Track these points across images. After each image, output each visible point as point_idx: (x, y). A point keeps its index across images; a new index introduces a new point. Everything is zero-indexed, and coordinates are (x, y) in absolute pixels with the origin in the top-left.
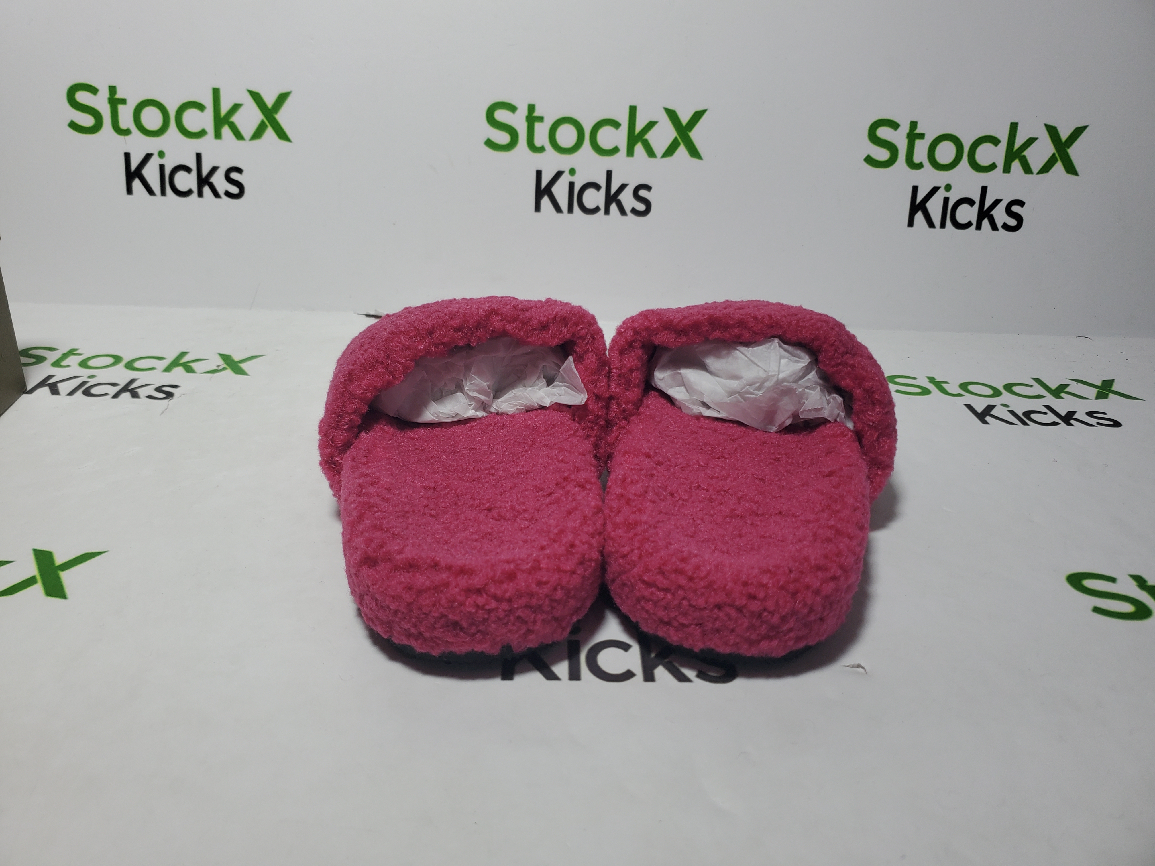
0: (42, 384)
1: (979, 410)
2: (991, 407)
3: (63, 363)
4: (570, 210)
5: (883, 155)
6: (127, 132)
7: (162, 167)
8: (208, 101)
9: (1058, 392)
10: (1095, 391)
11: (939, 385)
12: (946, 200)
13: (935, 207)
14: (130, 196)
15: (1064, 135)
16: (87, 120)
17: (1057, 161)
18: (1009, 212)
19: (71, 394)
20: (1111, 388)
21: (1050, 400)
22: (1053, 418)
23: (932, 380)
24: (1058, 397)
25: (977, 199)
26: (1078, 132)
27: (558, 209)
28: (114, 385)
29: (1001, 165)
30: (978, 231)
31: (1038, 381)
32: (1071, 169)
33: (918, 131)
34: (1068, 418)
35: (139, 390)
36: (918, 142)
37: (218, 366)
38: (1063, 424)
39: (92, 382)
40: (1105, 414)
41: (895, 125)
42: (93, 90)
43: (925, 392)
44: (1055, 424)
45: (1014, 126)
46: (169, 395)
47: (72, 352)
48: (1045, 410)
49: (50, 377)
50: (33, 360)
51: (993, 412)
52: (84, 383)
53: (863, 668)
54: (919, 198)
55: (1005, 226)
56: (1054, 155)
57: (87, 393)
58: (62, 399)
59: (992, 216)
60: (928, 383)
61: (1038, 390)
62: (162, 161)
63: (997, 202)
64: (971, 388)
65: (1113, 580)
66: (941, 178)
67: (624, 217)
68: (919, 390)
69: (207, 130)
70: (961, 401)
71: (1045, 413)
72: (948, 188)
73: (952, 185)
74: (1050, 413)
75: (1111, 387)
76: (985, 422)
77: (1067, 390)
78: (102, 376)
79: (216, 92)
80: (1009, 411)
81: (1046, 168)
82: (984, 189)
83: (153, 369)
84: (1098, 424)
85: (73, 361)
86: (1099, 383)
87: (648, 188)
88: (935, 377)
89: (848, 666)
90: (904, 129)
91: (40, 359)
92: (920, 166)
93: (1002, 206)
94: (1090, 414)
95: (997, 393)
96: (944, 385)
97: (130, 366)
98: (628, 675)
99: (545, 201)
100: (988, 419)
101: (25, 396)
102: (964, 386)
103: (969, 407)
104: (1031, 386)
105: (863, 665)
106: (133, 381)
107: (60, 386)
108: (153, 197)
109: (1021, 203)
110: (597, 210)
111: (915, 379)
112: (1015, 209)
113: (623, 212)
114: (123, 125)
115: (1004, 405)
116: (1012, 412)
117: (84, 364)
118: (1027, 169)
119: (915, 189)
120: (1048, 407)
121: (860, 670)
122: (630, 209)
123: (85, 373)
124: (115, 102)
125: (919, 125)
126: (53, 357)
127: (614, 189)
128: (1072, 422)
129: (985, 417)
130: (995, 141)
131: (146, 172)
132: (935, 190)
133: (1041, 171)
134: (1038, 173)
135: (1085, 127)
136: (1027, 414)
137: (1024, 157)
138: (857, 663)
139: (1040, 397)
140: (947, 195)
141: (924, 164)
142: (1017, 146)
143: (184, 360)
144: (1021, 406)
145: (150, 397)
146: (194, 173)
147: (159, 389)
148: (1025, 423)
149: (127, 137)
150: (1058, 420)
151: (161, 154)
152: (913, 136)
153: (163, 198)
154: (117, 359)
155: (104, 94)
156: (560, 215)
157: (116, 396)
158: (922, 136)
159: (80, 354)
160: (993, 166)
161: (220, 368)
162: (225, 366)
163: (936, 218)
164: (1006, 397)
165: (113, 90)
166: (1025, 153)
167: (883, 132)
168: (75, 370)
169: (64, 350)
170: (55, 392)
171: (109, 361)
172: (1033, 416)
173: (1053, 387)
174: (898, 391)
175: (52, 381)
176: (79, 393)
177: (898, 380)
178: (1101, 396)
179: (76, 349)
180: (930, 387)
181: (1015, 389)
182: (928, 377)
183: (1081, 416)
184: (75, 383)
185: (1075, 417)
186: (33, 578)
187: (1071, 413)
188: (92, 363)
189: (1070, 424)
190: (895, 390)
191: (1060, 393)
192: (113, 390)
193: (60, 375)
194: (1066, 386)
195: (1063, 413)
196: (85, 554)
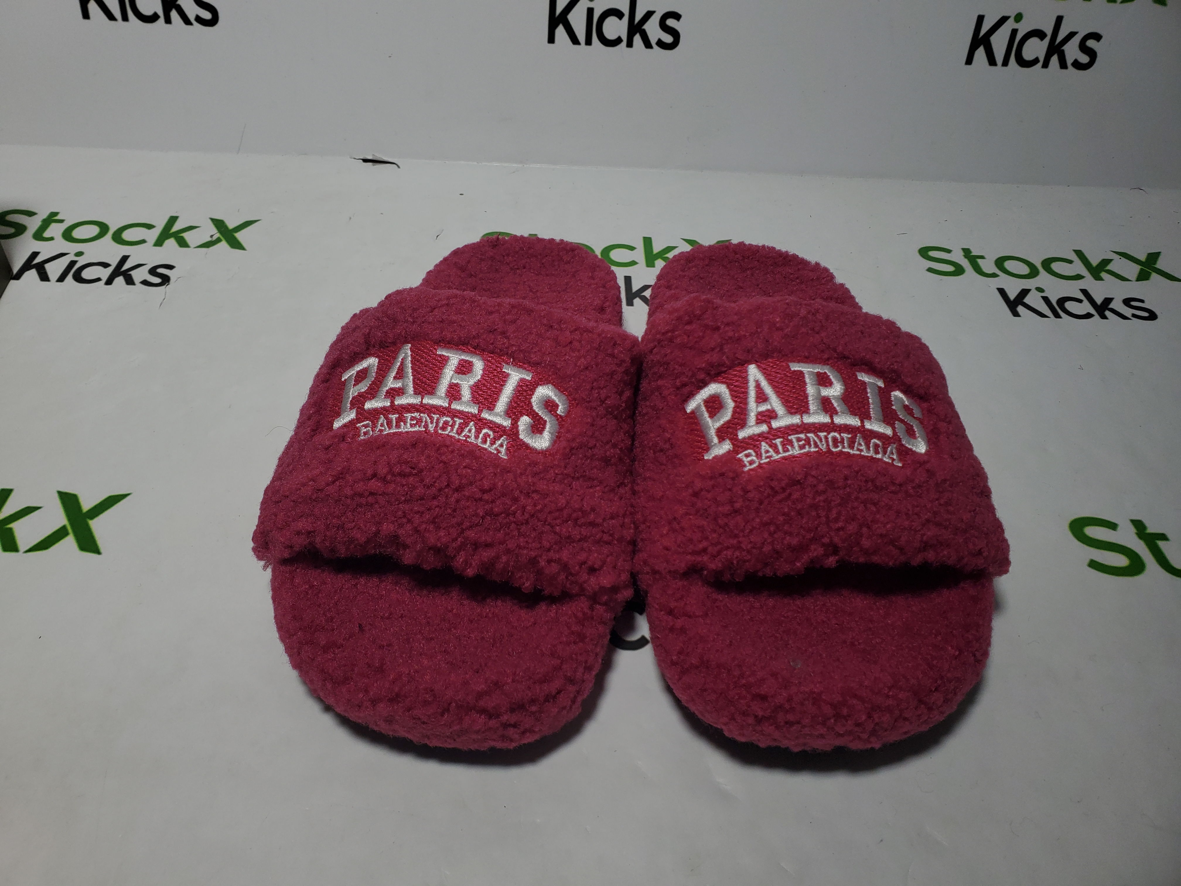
0: (27, 266)
1: (1012, 297)
2: (1024, 292)
3: (46, 235)
4: (589, 42)
9: (1099, 270)
10: (1138, 269)
11: (973, 259)
12: (1014, 33)
13: (1000, 41)
14: (87, 21)
18: (1082, 46)
19: (61, 279)
20: (1155, 264)
21: (1089, 283)
22: (1088, 308)
23: (967, 252)
24: (1098, 278)
25: (1049, 31)
27: (575, 40)
28: (105, 265)
30: (1044, 70)
31: (1079, 254)
34: (1103, 308)
35: (132, 273)
37: (212, 236)
38: (1097, 317)
39: (81, 261)
40: (1143, 301)
43: (959, 271)
44: (1088, 316)
46: (166, 280)
47: (52, 218)
48: (1081, 296)
49: (35, 254)
50: (12, 230)
51: (1026, 300)
52: (73, 263)
54: (983, 31)
55: (1076, 64)
57: (78, 278)
58: (53, 287)
59: (1062, 51)
60: (963, 257)
61: (1079, 268)
63: (1071, 35)
64: (1009, 265)
65: (1114, 526)
66: (1010, 6)
67: (649, 50)
68: (952, 269)
70: (994, 283)
71: (1080, 301)
72: (1018, 18)
73: (1023, 14)
74: (1086, 302)
75: (1155, 263)
76: (1016, 314)
77: (1108, 268)
78: (92, 252)
80: (1042, 297)
82: (1059, 20)
83: (143, 241)
84: (1134, 316)
85: (55, 230)
86: (1143, 258)
87: (677, 16)
88: (972, 250)
91: (20, 229)
93: (1075, 41)
94: (1127, 302)
95: (1034, 273)
96: (979, 261)
97: (118, 238)
99: (560, 31)
100: (1020, 309)
101: (13, 282)
102: (1000, 262)
103: (1002, 292)
104: (1070, 262)
106: (124, 259)
107: (49, 267)
108: (113, 23)
109: (1098, 37)
110: (619, 41)
111: (949, 251)
112: (1090, 43)
113: (648, 44)
115: (1040, 290)
116: (1046, 300)
117: (67, 235)
119: (980, 19)
120: (1085, 292)
122: (656, 40)
123: (72, 248)
126: (33, 224)
127: (638, 17)
128: (1107, 313)
129: (1017, 306)
132: (1003, 20)
134: (1122, 2)
136: (1062, 301)
139: (1079, 277)
140: (1016, 26)
143: (175, 228)
144: (1057, 291)
145: (145, 283)
147: (153, 271)
148: (1057, 316)
150: (1092, 311)
153: (126, 23)
154: (104, 228)
156: (577, 47)
157: (109, 282)
159: (61, 221)
161: (214, 238)
162: (218, 235)
163: (1000, 54)
164: (1044, 279)
168: (60, 245)
169: (43, 214)
170: (44, 277)
171: (95, 230)
172: (1069, 305)
173: (1095, 262)
174: (930, 270)
175: (38, 260)
176: (70, 277)
177: (932, 254)
178: (1143, 276)
179: (56, 214)
180: (965, 263)
181: (1055, 266)
182: (964, 250)
183: (1117, 305)
184: (63, 263)
185: (1111, 306)
186: (64, 527)
187: (1108, 301)
188: (77, 233)
189: (1104, 317)
190: (927, 268)
191: (1100, 272)
192: (105, 273)
193: (46, 250)
194: (1109, 261)
195: (1099, 301)
196: (110, 497)
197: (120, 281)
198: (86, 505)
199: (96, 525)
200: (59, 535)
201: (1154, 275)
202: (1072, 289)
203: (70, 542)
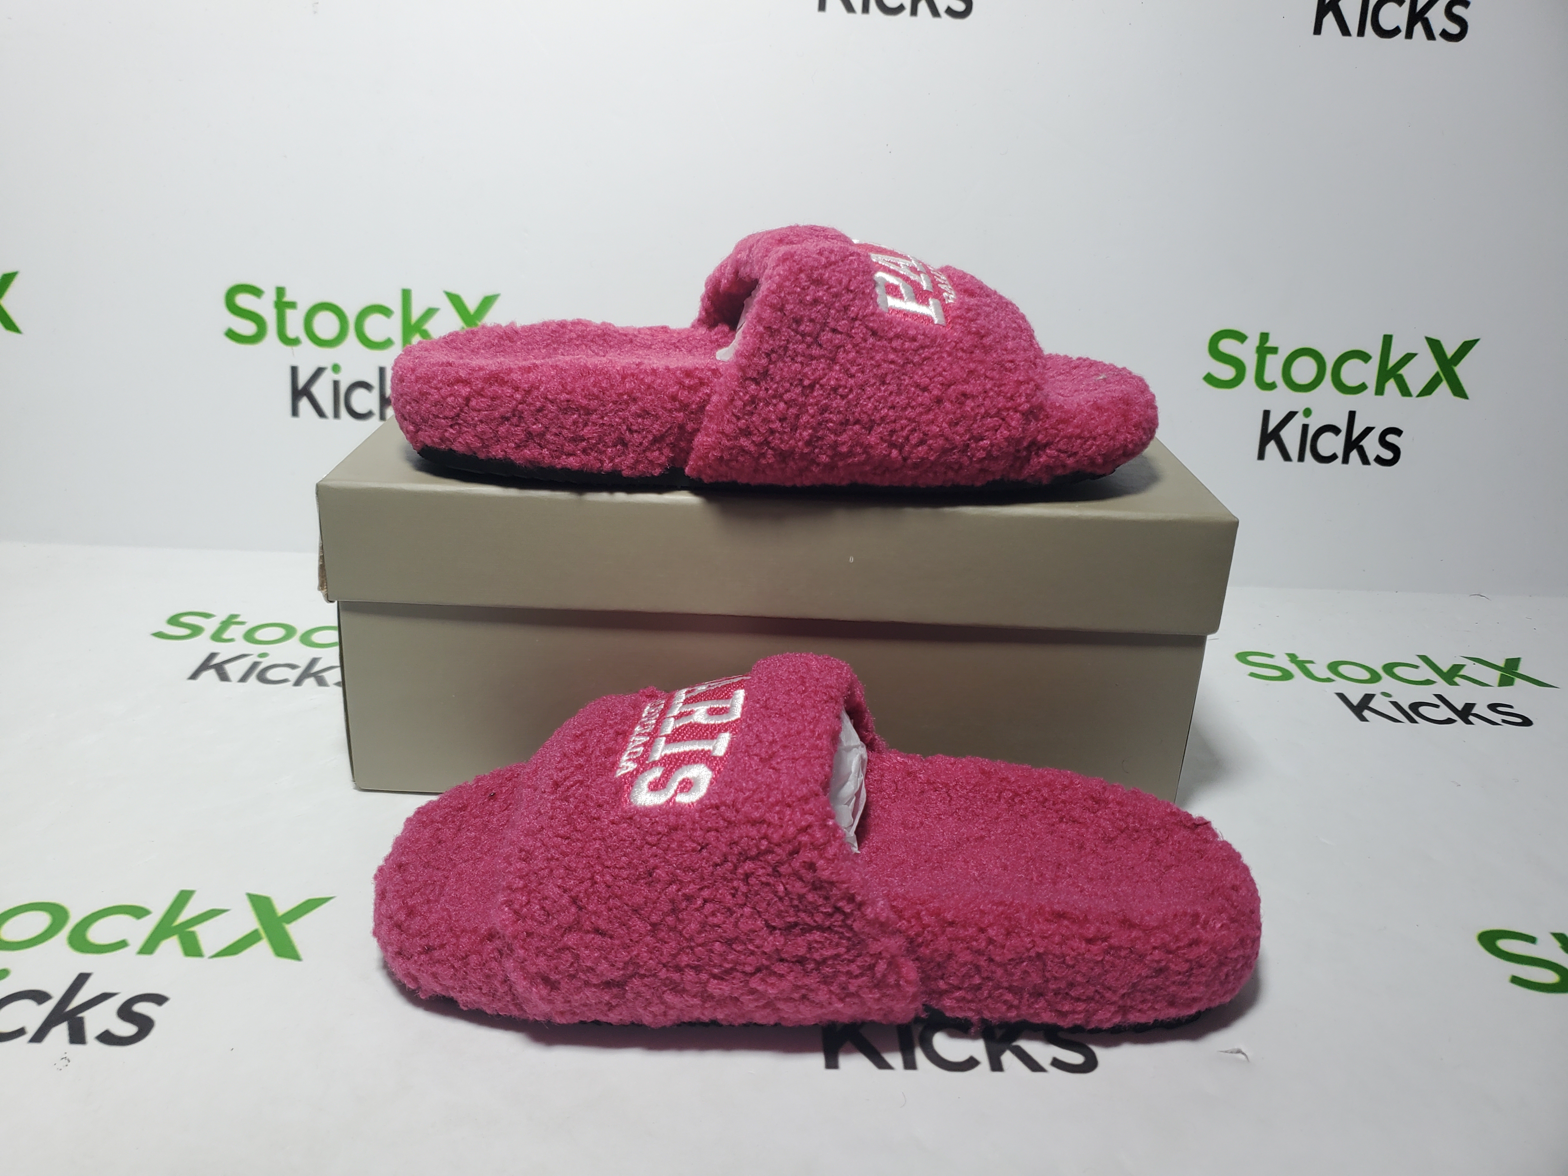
1: (1355, 701)
2: (1368, 697)
3: (225, 636)
5: (1227, 372)
6: (295, 342)
7: (336, 384)
8: (396, 306)
9: (1451, 675)
10: (1498, 674)
11: (1302, 665)
12: (1305, 428)
13: (1291, 436)
14: (295, 419)
15: (1450, 351)
16: (247, 328)
17: (1441, 381)
18: (1383, 441)
19: (244, 679)
20: (1516, 670)
21: (1442, 687)
22: (1447, 713)
23: (1293, 658)
24: (1452, 682)
25: (1343, 426)
26: (1467, 347)
28: (293, 667)
29: (1372, 385)
30: (1345, 465)
31: (1425, 659)
32: (1458, 390)
33: (1269, 344)
34: (1466, 713)
36: (1270, 358)
38: (1460, 722)
39: (265, 663)
40: (1511, 707)
41: (1241, 337)
42: (256, 292)
43: (1287, 675)
44: (1450, 721)
45: (1387, 340)
47: (231, 621)
48: (1437, 701)
49: (213, 656)
51: (1371, 705)
52: (255, 665)
53: (1243, 1054)
54: (1272, 426)
55: (1379, 460)
56: (1437, 374)
57: (262, 678)
58: (233, 687)
59: (1362, 447)
60: (1289, 662)
61: (1426, 673)
62: (336, 377)
63: (1368, 430)
64: (1342, 669)
65: (1532, 940)
66: (1297, 401)
68: (1278, 673)
69: (394, 339)
70: (1330, 689)
71: (1437, 706)
72: (1307, 412)
73: (1312, 409)
74: (1443, 706)
75: (1516, 667)
76: (1363, 719)
77: (1461, 673)
78: (278, 654)
79: (406, 295)
80: (1391, 702)
81: (1428, 390)
82: (1352, 415)
84: (1504, 721)
85: (235, 632)
86: (1502, 664)
88: (1298, 654)
89: (1226, 1052)
90: (1253, 342)
92: (1272, 386)
93: (1374, 436)
94: (1493, 707)
95: (1375, 677)
96: (1308, 665)
97: (306, 639)
98: (971, 1063)
100: (1366, 713)
102: (1334, 667)
103: (1342, 696)
104: (1417, 667)
105: (1244, 1050)
106: (314, 661)
107: (228, 667)
108: (323, 420)
109: (1398, 432)
111: (1271, 656)
112: (1390, 438)
114: (291, 333)
115: (1385, 694)
116: (1395, 704)
117: (249, 636)
118: (1405, 391)
119: (1267, 414)
120: (1440, 697)
121: (1240, 1056)
123: (255, 649)
124: (282, 305)
125: (1271, 337)
126: (210, 626)
128: (1471, 718)
129: (1363, 711)
130: (1365, 357)
131: (315, 390)
132: (1291, 415)
133: (1421, 394)
134: (1418, 396)
135: (1476, 341)
136: (1415, 707)
137: (1401, 376)
138: (1236, 1047)
139: (1429, 682)
140: (1306, 421)
141: (1277, 383)
142: (1392, 362)
144: (1407, 696)
146: (376, 392)
148: (1413, 721)
149: (295, 348)
150: (1454, 716)
151: (336, 368)
152: (1264, 350)
153: (336, 421)
154: (290, 631)
155: (270, 296)
157: (298, 683)
158: (1274, 350)
159: (242, 623)
160: (1362, 387)
163: (1293, 450)
164: (1387, 683)
165: (280, 291)
166: (1401, 372)
167: (1227, 346)
168: (240, 646)
169: (222, 616)
170: (224, 677)
171: (280, 632)
172: (1423, 710)
173: (1445, 668)
174: (1252, 675)
175: (216, 661)
176: (253, 678)
177: (1251, 658)
178: (1505, 682)
179: (236, 616)
180: (1293, 668)
181: (1398, 671)
182: (1289, 655)
183: (1481, 709)
184: (245, 664)
185: (1474, 712)
186: (256, 932)
187: (1469, 707)
188: (259, 635)
189: (1469, 722)
190: (1249, 673)
191: (1454, 677)
192: (294, 675)
193: (224, 652)
194: (1461, 667)
195: (1459, 707)
196: (309, 901)
197: (310, 682)
198: (281, 909)
199: (294, 930)
200: (250, 939)
201: (1517, 681)
202: (1425, 694)
203: (263, 947)
